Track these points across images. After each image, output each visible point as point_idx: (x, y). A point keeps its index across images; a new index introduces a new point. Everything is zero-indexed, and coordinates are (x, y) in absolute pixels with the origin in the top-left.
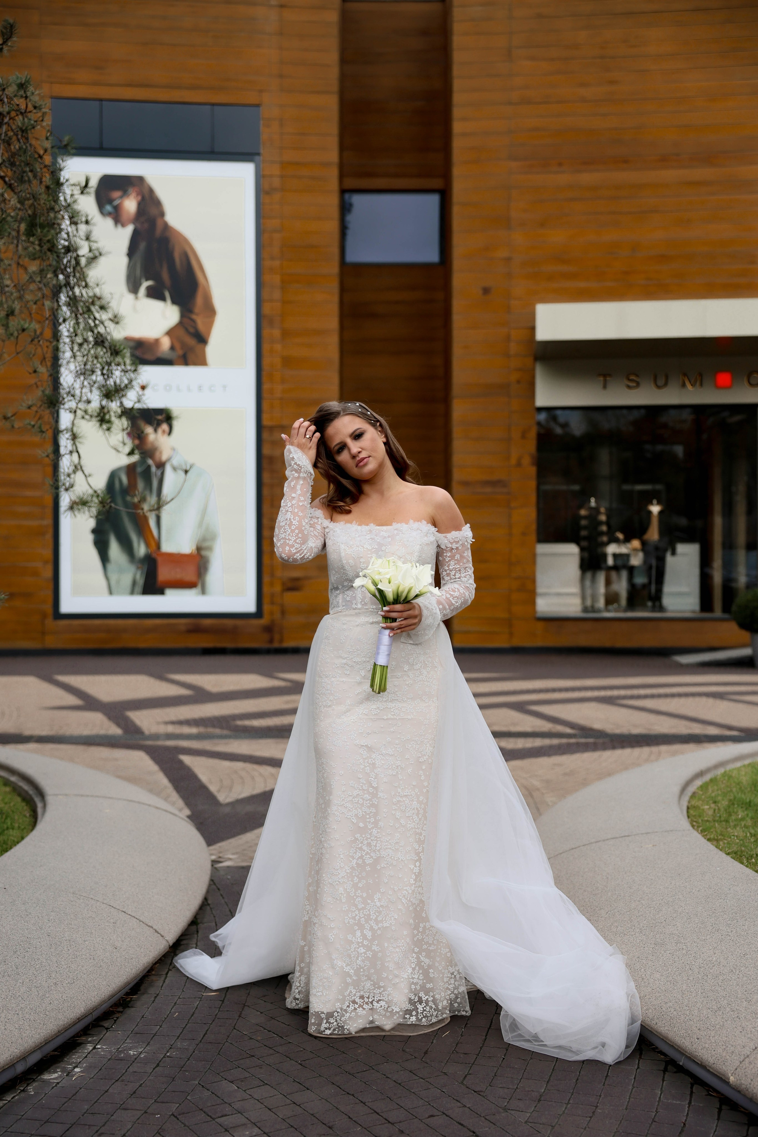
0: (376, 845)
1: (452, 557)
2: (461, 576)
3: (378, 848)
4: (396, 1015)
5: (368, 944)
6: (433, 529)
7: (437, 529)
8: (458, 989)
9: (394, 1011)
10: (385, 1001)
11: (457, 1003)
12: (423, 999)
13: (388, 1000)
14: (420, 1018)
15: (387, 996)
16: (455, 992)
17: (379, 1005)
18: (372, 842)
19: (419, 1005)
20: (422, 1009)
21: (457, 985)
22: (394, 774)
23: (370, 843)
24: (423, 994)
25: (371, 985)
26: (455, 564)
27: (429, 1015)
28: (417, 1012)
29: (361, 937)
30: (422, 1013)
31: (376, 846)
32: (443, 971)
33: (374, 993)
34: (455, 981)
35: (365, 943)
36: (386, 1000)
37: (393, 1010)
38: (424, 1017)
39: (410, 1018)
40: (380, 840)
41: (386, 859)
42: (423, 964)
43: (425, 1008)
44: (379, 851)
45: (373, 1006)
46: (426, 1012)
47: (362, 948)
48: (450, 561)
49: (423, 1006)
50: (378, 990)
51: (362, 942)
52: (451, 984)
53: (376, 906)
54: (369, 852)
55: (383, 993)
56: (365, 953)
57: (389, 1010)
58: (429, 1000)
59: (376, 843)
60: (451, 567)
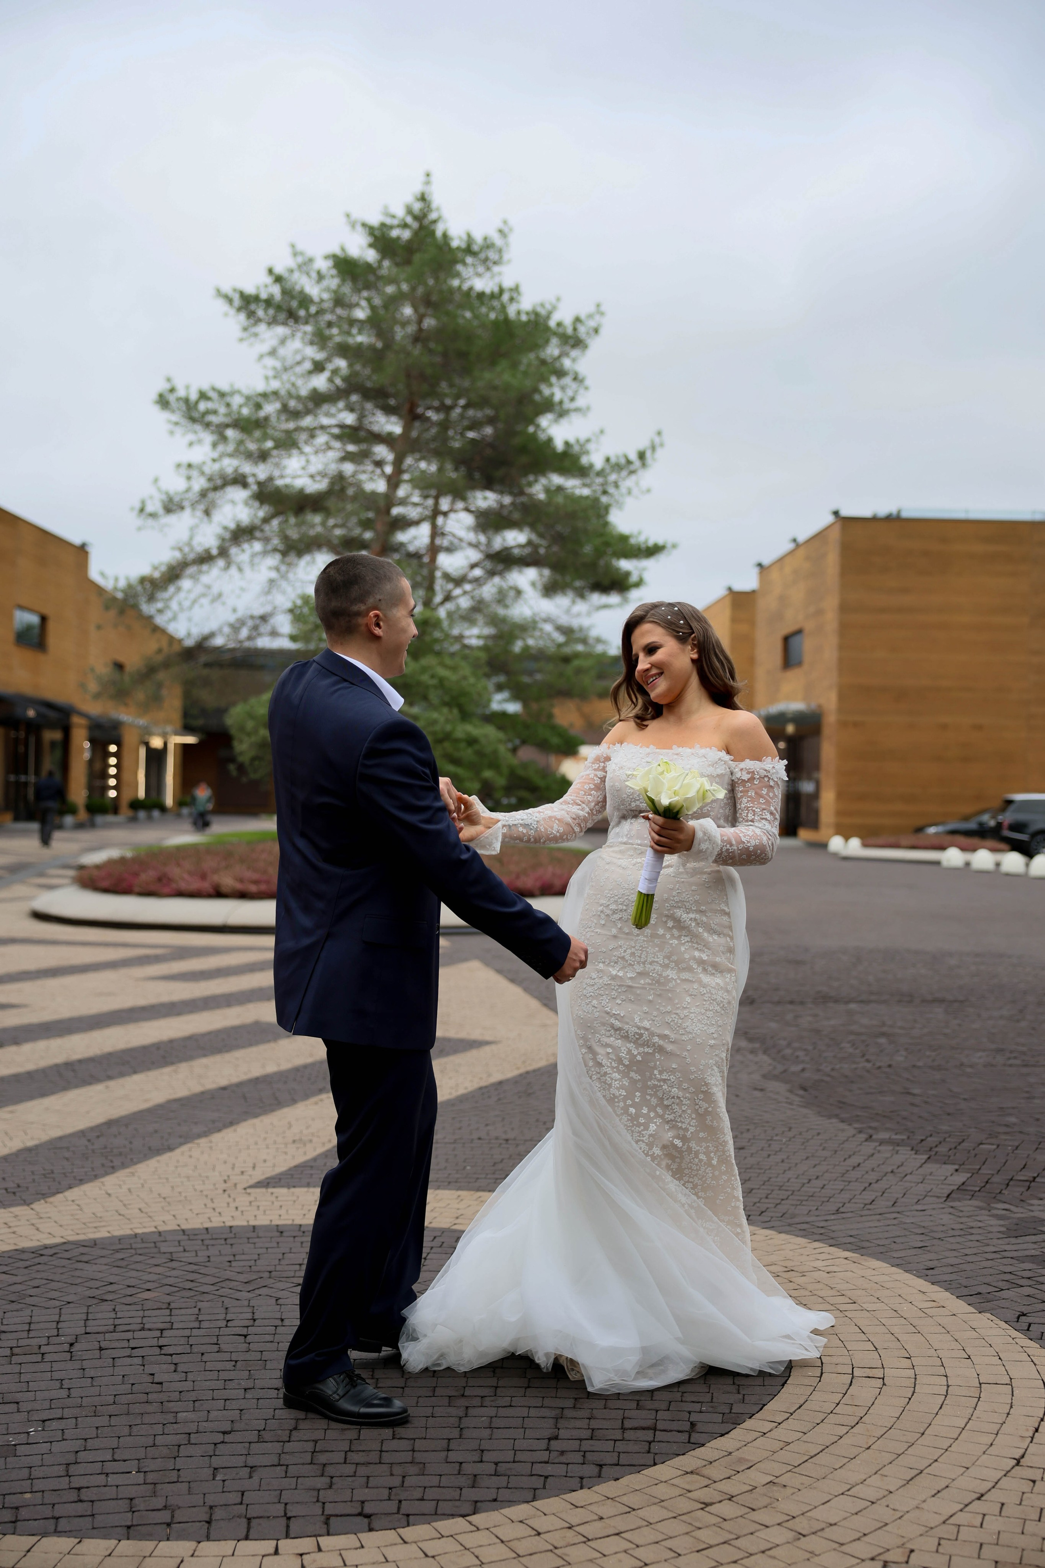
1: (745, 792)
2: (754, 819)
6: (727, 757)
7: (732, 757)
22: (651, 1051)
26: (748, 801)
48: (742, 797)
60: (743, 806)
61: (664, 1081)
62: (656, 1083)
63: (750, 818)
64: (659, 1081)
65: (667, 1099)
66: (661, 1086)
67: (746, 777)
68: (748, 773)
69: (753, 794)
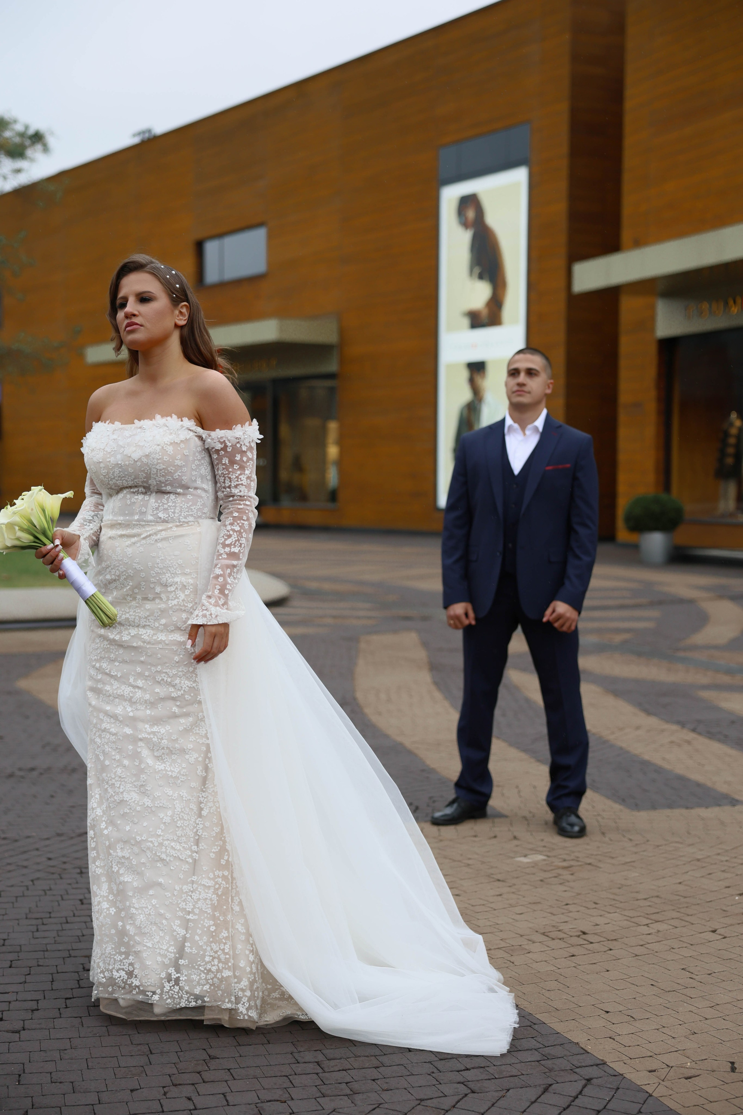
0: (120, 786)
1: (220, 461)
2: (230, 485)
3: (121, 790)
4: (135, 989)
5: (113, 900)
6: (196, 425)
8: (222, 972)
9: (133, 985)
10: (125, 971)
11: (221, 990)
12: (173, 977)
13: (129, 970)
14: (165, 998)
15: (127, 965)
16: (218, 976)
17: (118, 975)
18: (116, 783)
19: (167, 984)
20: (169, 988)
21: (221, 968)
23: (114, 784)
24: (173, 971)
25: (112, 948)
26: (224, 469)
27: (177, 997)
28: (162, 991)
29: (108, 891)
30: (168, 992)
31: (119, 788)
32: (204, 947)
33: (115, 960)
34: (219, 962)
35: (110, 898)
36: (127, 970)
37: (132, 983)
38: (170, 998)
39: (152, 996)
40: (124, 781)
41: (128, 803)
42: (175, 934)
43: (172, 988)
44: (122, 793)
45: (113, 974)
46: (173, 992)
47: (106, 903)
48: (218, 464)
49: (171, 985)
50: (119, 957)
51: (107, 897)
52: (214, 965)
53: (118, 857)
54: (114, 795)
55: (124, 961)
56: (108, 909)
57: (128, 982)
58: (181, 979)
59: (120, 784)
60: (220, 472)
61: (154, 733)
62: (147, 736)
63: (227, 485)
64: (149, 734)
65: (158, 750)
66: (151, 739)
67: (219, 446)
68: (221, 443)
69: (227, 462)
